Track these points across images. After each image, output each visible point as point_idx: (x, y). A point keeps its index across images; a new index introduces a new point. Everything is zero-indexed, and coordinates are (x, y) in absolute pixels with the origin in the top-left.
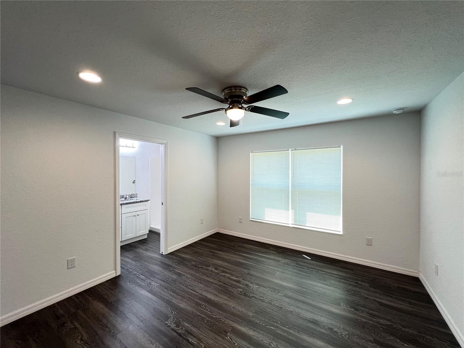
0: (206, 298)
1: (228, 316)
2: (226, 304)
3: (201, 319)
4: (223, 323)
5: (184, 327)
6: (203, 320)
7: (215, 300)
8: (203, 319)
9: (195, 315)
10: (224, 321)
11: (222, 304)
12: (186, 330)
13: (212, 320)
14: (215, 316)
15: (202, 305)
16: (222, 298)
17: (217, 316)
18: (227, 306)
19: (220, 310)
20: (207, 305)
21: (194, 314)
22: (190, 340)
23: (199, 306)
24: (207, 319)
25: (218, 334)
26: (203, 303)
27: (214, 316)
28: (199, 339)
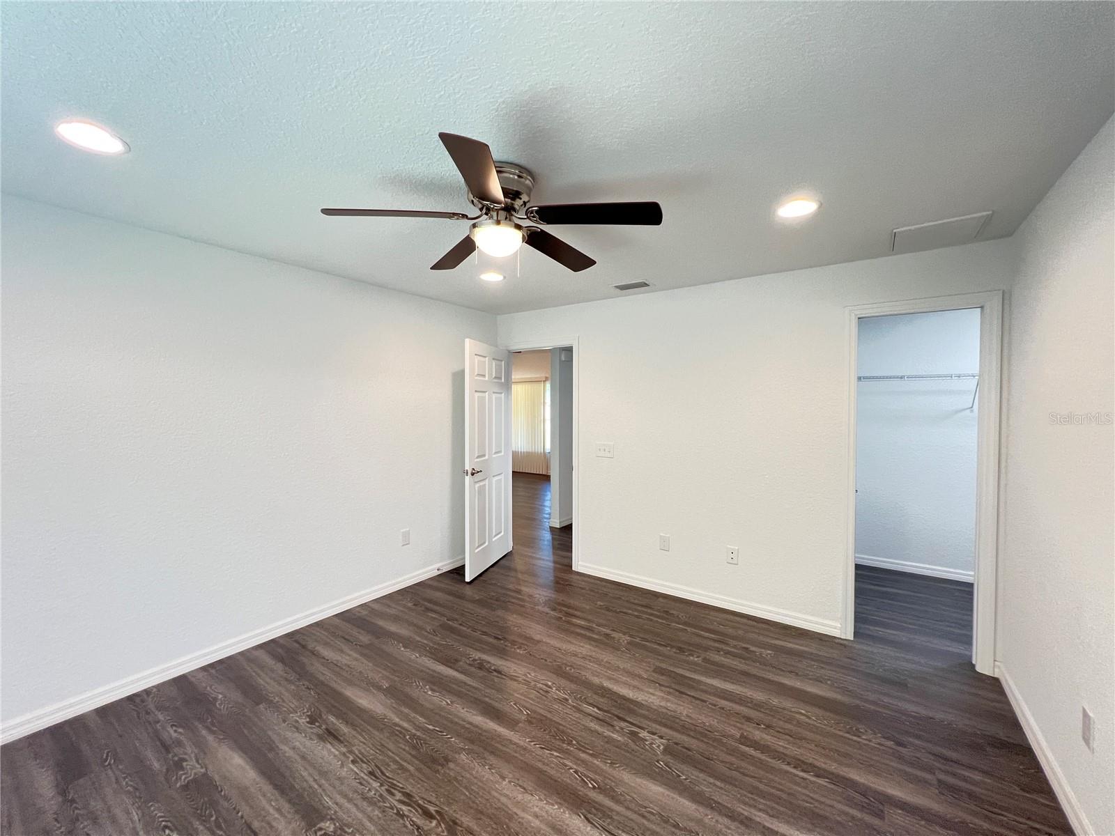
0: (589, 816)
1: (521, 755)
2: (524, 789)
3: (588, 749)
4: (534, 737)
5: (618, 731)
6: (580, 745)
7: (556, 807)
8: (582, 748)
9: (606, 759)
10: (533, 743)
11: (535, 789)
12: (612, 726)
13: (559, 745)
14: (553, 754)
15: (594, 787)
16: (536, 816)
17: (549, 755)
18: (521, 783)
19: (541, 771)
20: (582, 790)
21: (609, 762)
22: (595, 710)
23: (602, 784)
24: (572, 749)
25: (544, 718)
26: (593, 795)
27: (555, 754)
28: (579, 710)
